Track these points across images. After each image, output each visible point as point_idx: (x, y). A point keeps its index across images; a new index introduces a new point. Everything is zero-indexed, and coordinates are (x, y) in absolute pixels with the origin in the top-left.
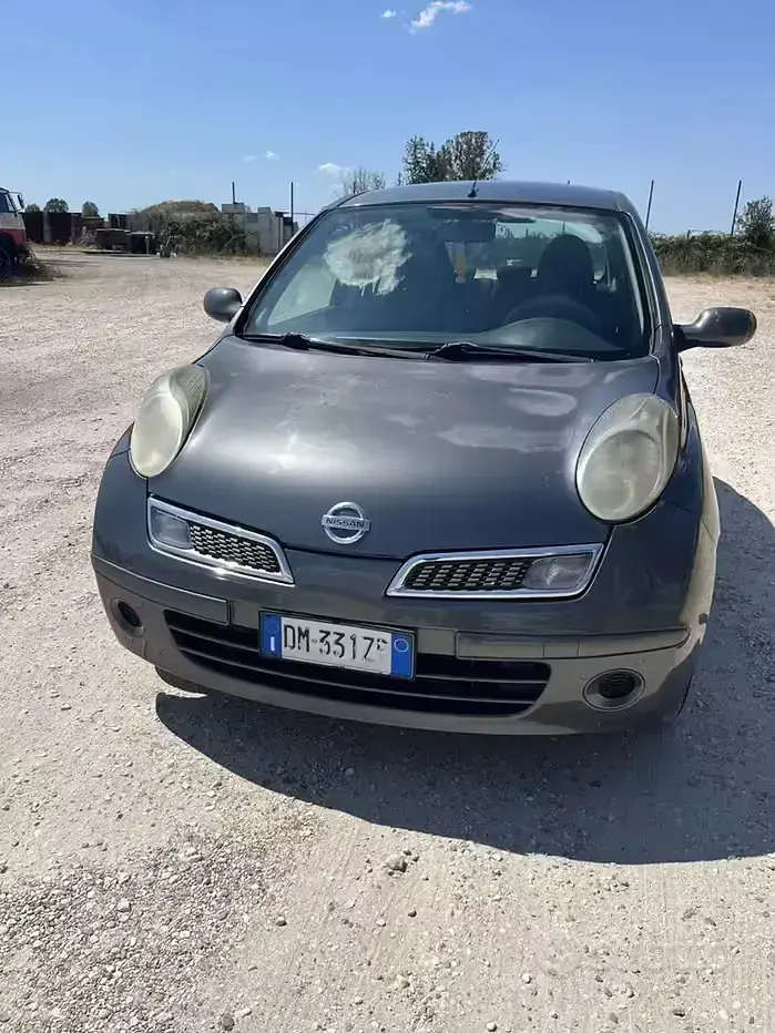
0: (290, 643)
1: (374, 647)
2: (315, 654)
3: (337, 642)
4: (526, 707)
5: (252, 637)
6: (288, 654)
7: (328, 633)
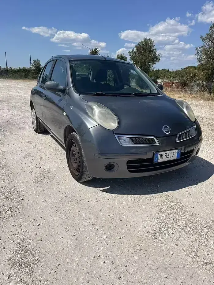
0: (159, 158)
1: (174, 154)
2: (165, 159)
3: (168, 155)
4: (188, 159)
5: (152, 159)
6: (159, 161)
7: (167, 154)
